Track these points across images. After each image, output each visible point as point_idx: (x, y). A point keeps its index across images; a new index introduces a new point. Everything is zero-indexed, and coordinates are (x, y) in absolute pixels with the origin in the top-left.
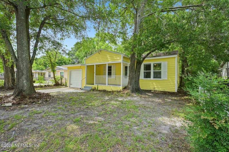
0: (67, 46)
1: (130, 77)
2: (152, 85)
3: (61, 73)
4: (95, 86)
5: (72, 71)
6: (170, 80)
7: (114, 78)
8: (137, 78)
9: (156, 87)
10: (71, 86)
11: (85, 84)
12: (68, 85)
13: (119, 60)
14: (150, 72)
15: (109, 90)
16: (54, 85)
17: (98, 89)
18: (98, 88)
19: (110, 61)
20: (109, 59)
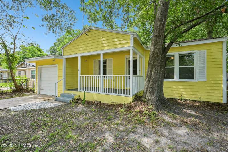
0: (34, 28)
1: (150, 77)
2: (176, 90)
3: (32, 71)
4: (80, 94)
5: (43, 69)
6: (213, 82)
7: (111, 79)
8: (160, 80)
9: (183, 93)
10: (42, 92)
11: (62, 90)
12: (37, 90)
13: (125, 45)
14: (174, 68)
15: (107, 102)
16: (14, 91)
17: (86, 100)
18: (84, 99)
19: (106, 48)
20: (105, 45)
